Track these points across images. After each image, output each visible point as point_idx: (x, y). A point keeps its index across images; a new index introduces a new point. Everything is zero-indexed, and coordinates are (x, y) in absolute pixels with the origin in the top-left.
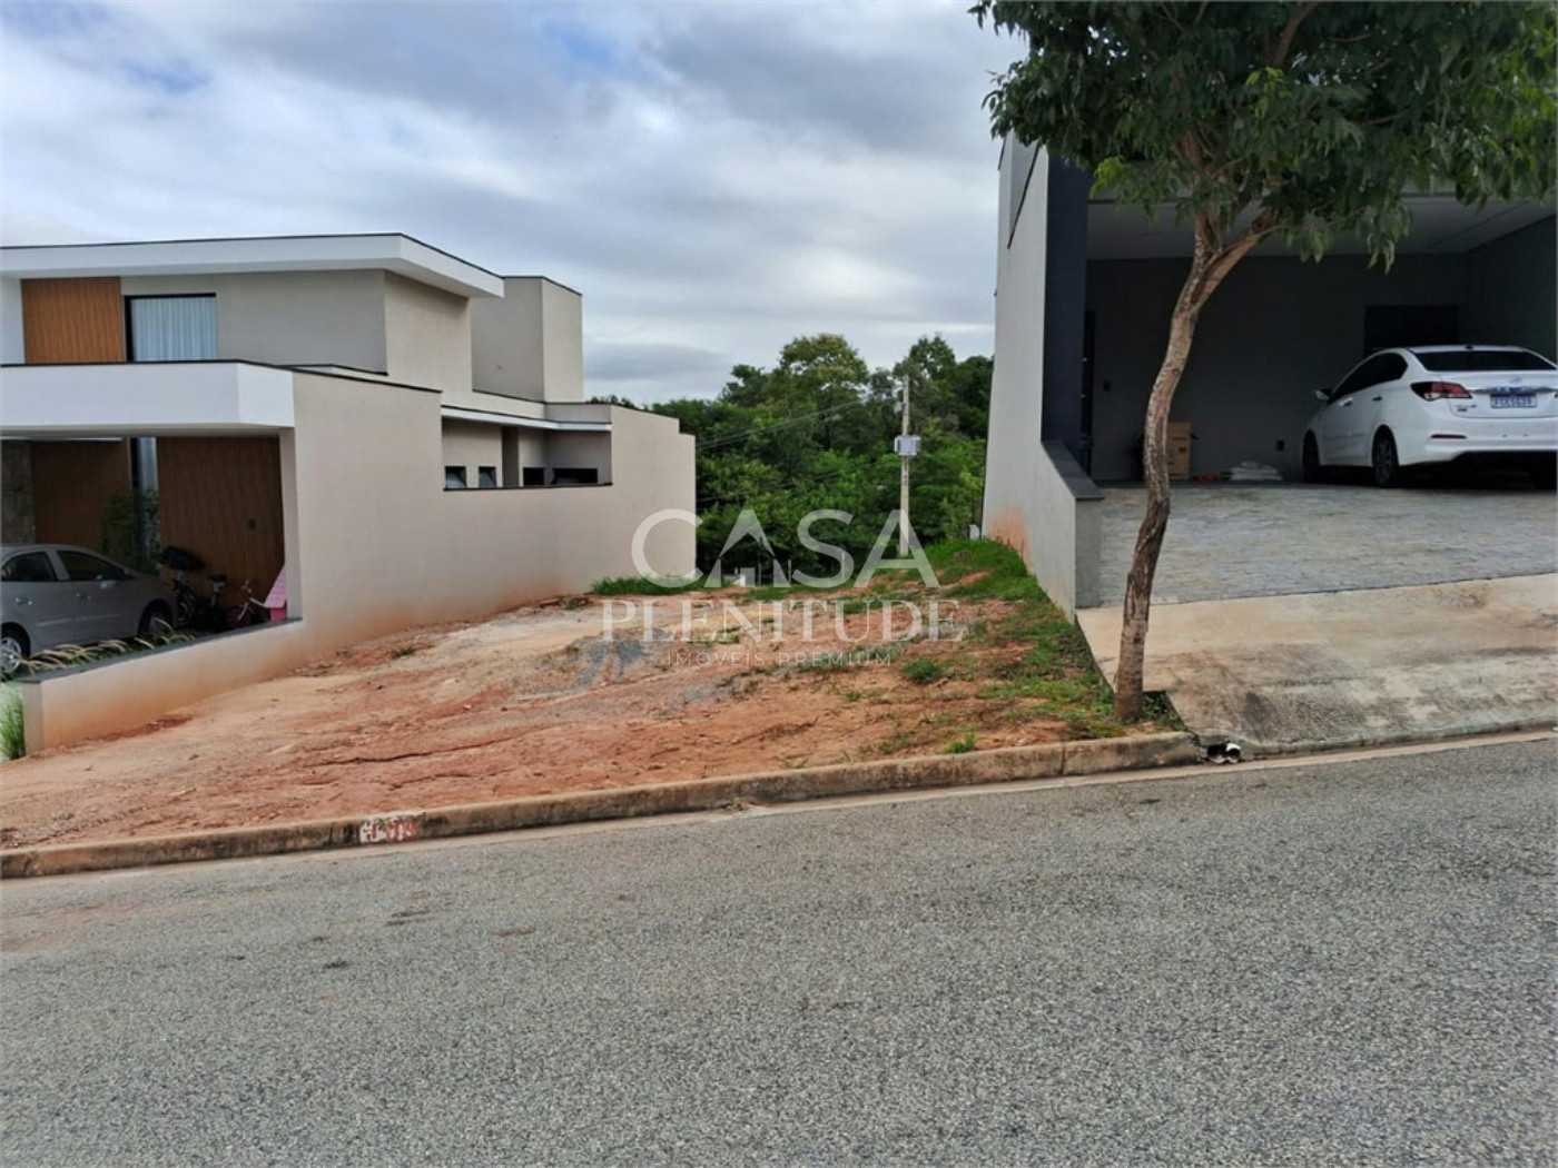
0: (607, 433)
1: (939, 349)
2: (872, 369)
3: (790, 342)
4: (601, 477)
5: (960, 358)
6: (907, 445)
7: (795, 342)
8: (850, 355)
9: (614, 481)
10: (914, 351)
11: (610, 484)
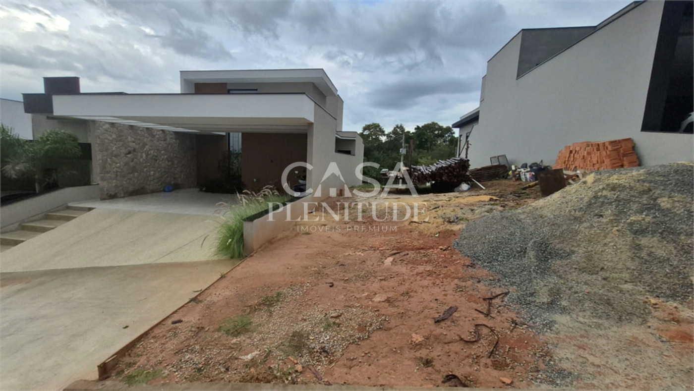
0: (355, 140)
1: (401, 128)
2: (386, 133)
3: (364, 126)
4: (352, 153)
5: (406, 131)
6: (403, 151)
7: (366, 125)
8: (380, 129)
9: (356, 154)
10: (395, 128)
11: (354, 155)
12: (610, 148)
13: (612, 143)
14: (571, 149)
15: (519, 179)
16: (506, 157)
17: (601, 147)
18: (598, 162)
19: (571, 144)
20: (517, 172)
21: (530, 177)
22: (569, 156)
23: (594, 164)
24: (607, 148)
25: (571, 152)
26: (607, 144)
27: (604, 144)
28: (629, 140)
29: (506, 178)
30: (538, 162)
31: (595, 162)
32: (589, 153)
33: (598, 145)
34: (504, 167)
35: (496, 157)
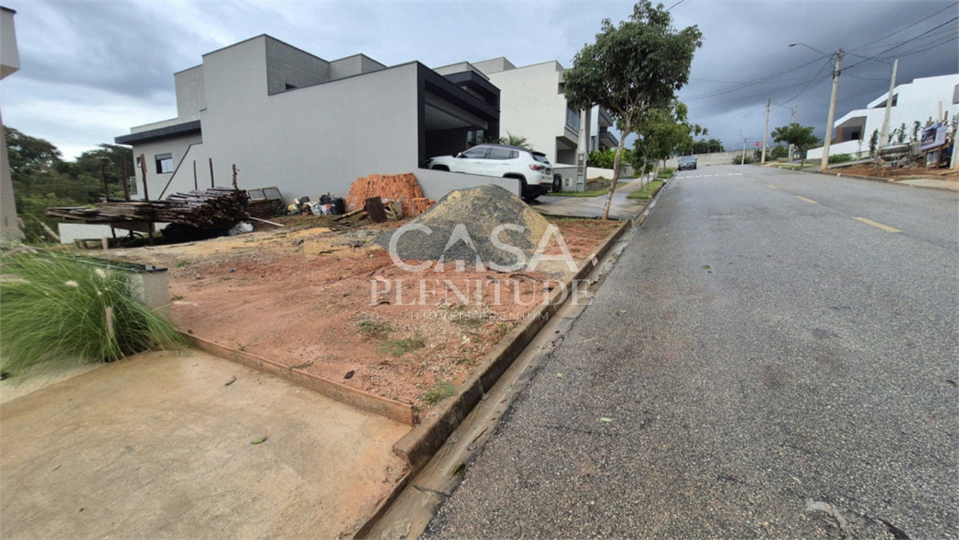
12: (404, 180)
13: (405, 175)
14: (369, 180)
15: (310, 213)
16: (278, 190)
17: (397, 180)
18: (397, 191)
19: (366, 176)
20: (304, 206)
21: (327, 210)
22: (368, 188)
23: (393, 194)
24: (402, 180)
25: (369, 183)
26: (402, 177)
27: (399, 176)
28: (411, 174)
29: (286, 214)
30: (327, 194)
31: (394, 191)
32: (387, 184)
33: (394, 177)
34: (278, 200)
35: (259, 190)
